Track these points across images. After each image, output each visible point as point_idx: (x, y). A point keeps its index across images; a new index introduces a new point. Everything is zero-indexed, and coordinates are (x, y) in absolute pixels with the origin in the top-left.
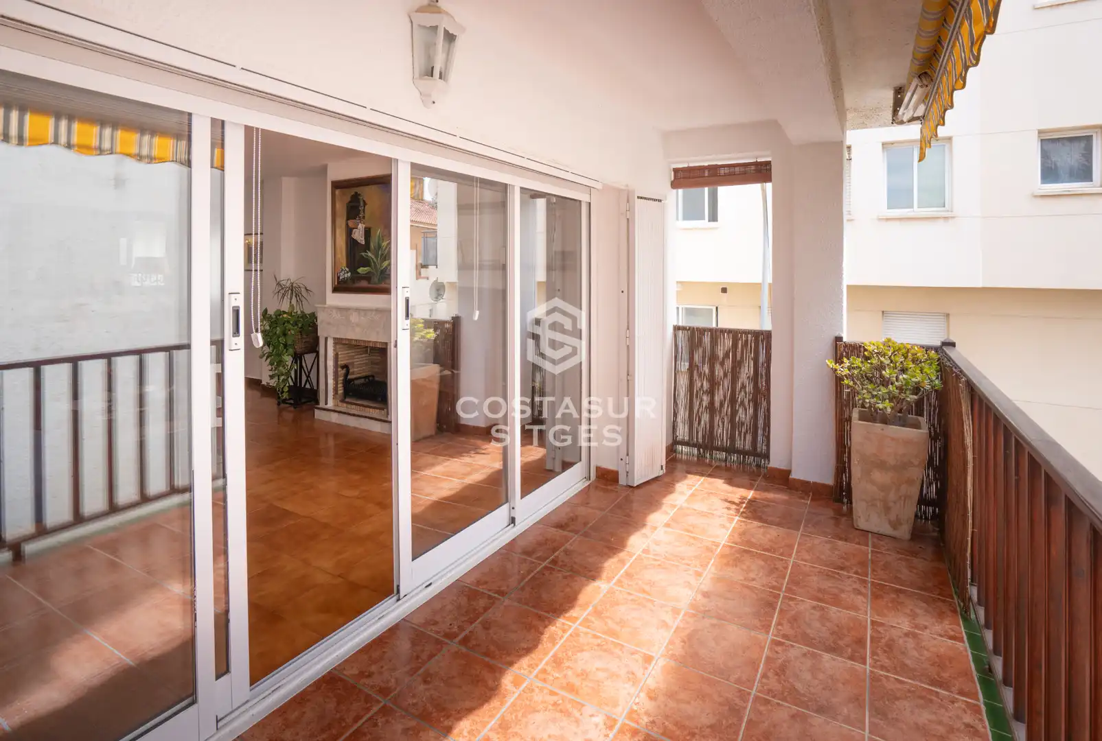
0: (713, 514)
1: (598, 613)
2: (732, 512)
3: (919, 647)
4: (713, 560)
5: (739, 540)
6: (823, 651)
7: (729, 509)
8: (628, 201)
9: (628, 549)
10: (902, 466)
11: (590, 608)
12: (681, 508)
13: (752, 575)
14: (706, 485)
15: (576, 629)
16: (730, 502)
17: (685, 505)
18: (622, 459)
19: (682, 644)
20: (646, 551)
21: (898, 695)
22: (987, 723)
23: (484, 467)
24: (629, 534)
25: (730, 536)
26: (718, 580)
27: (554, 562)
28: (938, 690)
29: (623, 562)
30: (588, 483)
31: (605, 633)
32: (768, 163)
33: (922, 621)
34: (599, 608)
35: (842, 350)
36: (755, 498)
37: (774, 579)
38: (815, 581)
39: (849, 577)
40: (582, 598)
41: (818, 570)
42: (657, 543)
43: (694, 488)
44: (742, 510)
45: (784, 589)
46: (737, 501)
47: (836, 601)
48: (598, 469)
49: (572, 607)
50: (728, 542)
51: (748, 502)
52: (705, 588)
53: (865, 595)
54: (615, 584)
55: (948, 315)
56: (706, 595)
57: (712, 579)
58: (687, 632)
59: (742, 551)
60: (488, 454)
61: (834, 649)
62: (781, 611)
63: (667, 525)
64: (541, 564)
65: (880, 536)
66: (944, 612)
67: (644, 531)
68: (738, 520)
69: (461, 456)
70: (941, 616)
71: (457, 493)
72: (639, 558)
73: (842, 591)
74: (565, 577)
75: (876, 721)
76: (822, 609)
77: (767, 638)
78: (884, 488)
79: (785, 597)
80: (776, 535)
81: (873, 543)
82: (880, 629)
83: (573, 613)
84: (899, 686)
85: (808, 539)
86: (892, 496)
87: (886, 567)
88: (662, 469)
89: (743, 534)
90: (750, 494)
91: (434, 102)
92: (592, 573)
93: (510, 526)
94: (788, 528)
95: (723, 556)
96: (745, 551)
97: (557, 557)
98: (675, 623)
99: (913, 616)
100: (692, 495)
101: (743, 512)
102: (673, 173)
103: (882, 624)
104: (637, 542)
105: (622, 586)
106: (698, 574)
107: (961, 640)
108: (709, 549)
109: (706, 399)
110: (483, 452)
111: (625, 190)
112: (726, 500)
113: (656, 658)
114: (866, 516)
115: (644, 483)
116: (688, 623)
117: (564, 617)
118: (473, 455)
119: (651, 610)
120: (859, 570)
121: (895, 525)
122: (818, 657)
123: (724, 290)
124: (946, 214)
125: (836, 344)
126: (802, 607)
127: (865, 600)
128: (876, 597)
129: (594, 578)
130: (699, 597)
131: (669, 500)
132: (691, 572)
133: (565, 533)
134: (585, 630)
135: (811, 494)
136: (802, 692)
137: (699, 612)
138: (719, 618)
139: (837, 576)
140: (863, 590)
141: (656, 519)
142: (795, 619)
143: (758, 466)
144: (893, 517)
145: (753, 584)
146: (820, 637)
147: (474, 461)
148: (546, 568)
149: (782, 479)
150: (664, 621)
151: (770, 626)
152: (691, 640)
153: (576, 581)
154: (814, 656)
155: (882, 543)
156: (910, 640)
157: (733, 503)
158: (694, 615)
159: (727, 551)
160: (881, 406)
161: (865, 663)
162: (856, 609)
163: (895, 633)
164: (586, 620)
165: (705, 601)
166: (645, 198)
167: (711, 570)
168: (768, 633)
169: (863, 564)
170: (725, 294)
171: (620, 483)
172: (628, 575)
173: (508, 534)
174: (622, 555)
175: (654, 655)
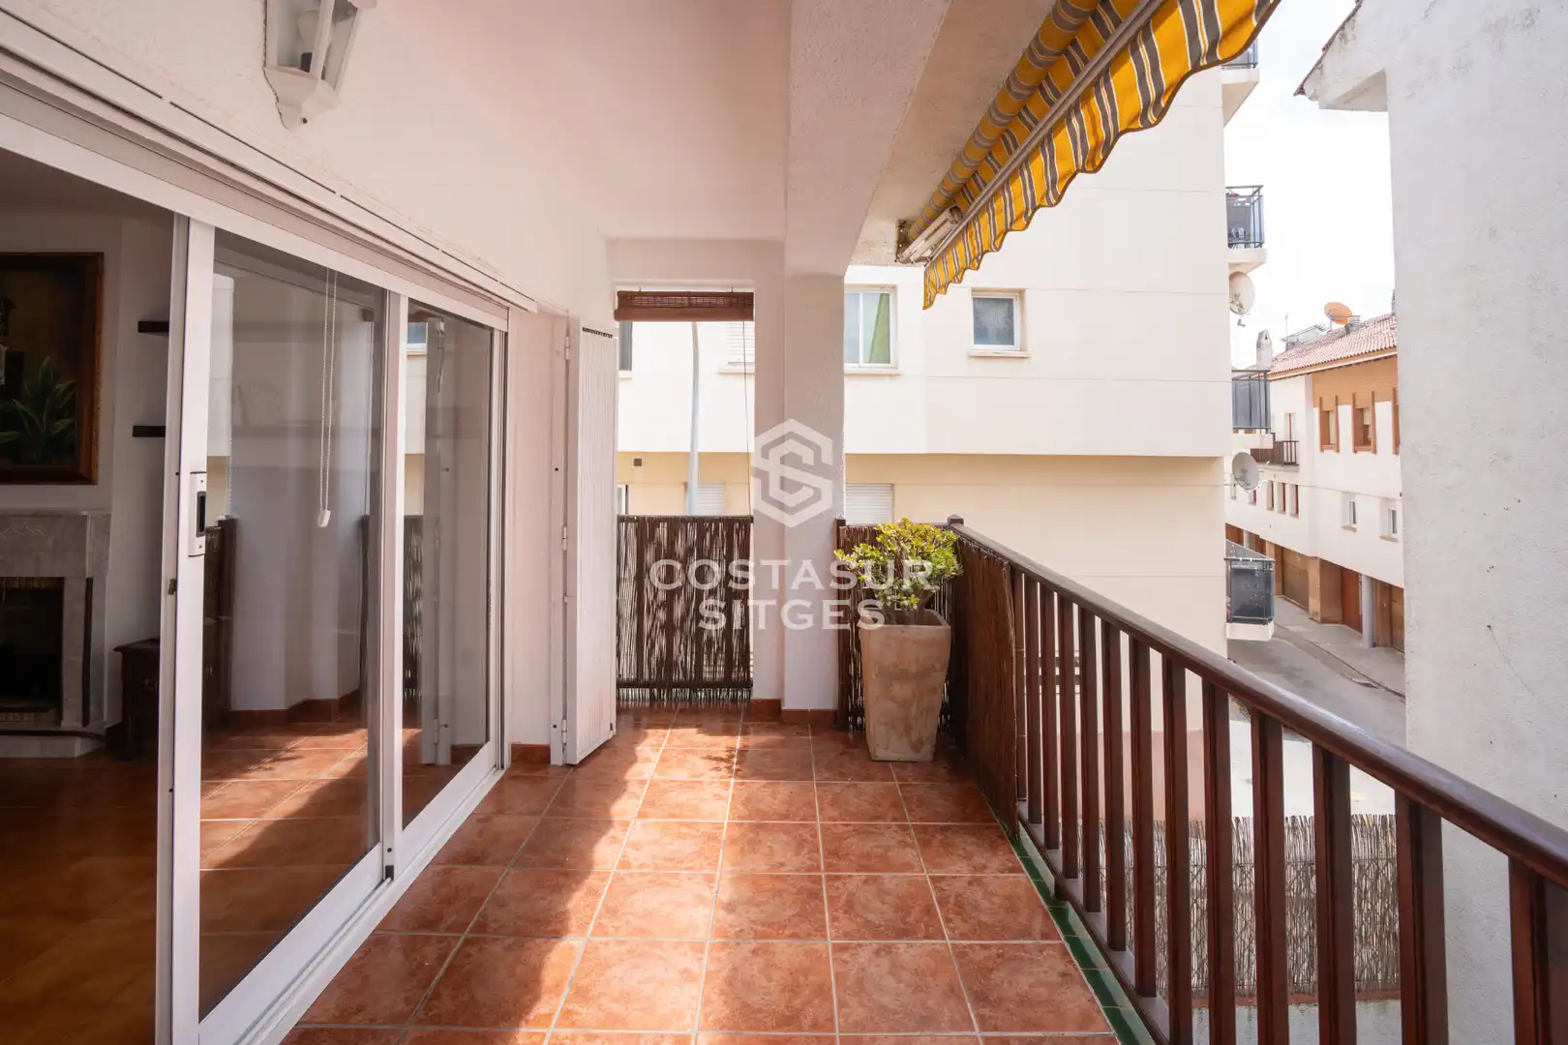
0: (700, 782)
1: (581, 994)
2: (724, 773)
3: (988, 895)
4: (722, 851)
5: (746, 812)
6: (896, 938)
7: (717, 769)
8: (568, 335)
9: (597, 868)
10: (924, 673)
11: (567, 990)
12: (654, 784)
13: (778, 859)
14: (677, 741)
15: (555, 1036)
16: (716, 759)
17: (657, 777)
18: (555, 726)
19: (723, 997)
20: (624, 864)
21: (990, 964)
22: (1078, 965)
23: (298, 783)
24: (593, 843)
25: (731, 810)
26: (739, 879)
27: (481, 927)
28: (1022, 942)
29: (594, 893)
30: (500, 774)
31: (603, 1025)
32: (750, 296)
33: (978, 860)
34: (583, 983)
35: (846, 537)
36: (745, 746)
37: (807, 856)
38: (854, 844)
39: (889, 827)
40: (549, 977)
41: (851, 828)
42: (636, 846)
43: (661, 749)
44: (734, 767)
45: (822, 867)
46: (724, 755)
47: (888, 865)
48: (515, 748)
49: (536, 998)
50: (734, 819)
51: (739, 753)
52: (725, 897)
53: (912, 846)
54: (593, 934)
55: (893, 485)
56: (730, 907)
57: (731, 880)
58: (724, 974)
59: (754, 828)
60: (300, 757)
61: (905, 933)
62: (831, 899)
63: (642, 815)
64: (457, 939)
65: (901, 764)
66: (994, 842)
67: (612, 832)
68: (736, 784)
69: (245, 772)
70: (993, 848)
71: (255, 844)
72: (618, 879)
73: (887, 848)
74: (509, 948)
75: (983, 1011)
76: (875, 880)
77: (827, 945)
78: (905, 704)
79: (829, 879)
80: (787, 792)
81: (897, 774)
82: (943, 885)
83: (541, 1009)
84: (987, 953)
85: (826, 788)
86: (914, 710)
87: (921, 803)
88: (611, 729)
89: (747, 801)
90: (738, 742)
91: (305, 121)
92: (549, 926)
93: (385, 884)
94: (801, 779)
95: (733, 841)
96: (760, 826)
97: (484, 916)
98: (701, 966)
99: (968, 857)
100: (663, 760)
101: (738, 770)
102: (617, 297)
103: (943, 878)
104: (606, 853)
105: (606, 934)
106: (709, 879)
107: (1020, 871)
108: (712, 837)
109: (662, 615)
110: (289, 755)
111: (563, 317)
112: (709, 758)
113: (694, 1034)
114: (885, 741)
115: (590, 755)
116: (719, 959)
117: (527, 1021)
118: (268, 766)
119: (661, 958)
120: (896, 815)
121: (916, 747)
122: (894, 950)
123: (638, 463)
124: (893, 372)
125: (838, 530)
126: (852, 886)
127: (914, 853)
128: (925, 844)
129: (558, 935)
130: (722, 914)
131: (632, 775)
132: (699, 879)
133: (487, 869)
134: (569, 1031)
135: (809, 726)
136: (892, 1007)
137: (729, 939)
138: (758, 935)
139: (873, 830)
140: (909, 840)
141: (624, 807)
142: (849, 907)
143: (734, 700)
144: (914, 736)
145: (783, 872)
146: (885, 921)
147: (274, 776)
148: (468, 942)
149: (771, 713)
150: (686, 971)
151: (824, 926)
152: (734, 985)
153: (529, 949)
154: (888, 950)
155: (906, 773)
156: (976, 888)
157: (721, 759)
158: (725, 945)
159: (736, 832)
160: (906, 603)
161: (943, 938)
162: (908, 867)
163: (959, 885)
164: (567, 1014)
165: (730, 918)
166: (593, 331)
167: (724, 867)
168: (824, 937)
169: (896, 805)
170: (639, 467)
171: (553, 762)
172: (611, 912)
173: (382, 899)
174: (591, 881)
175: (689, 1031)
